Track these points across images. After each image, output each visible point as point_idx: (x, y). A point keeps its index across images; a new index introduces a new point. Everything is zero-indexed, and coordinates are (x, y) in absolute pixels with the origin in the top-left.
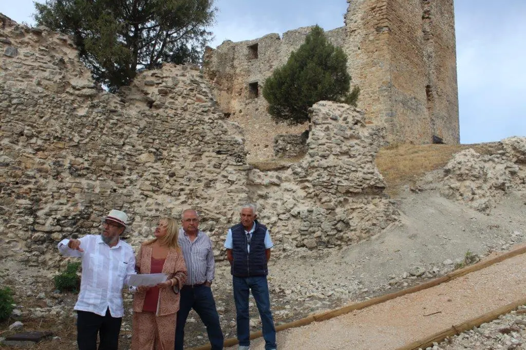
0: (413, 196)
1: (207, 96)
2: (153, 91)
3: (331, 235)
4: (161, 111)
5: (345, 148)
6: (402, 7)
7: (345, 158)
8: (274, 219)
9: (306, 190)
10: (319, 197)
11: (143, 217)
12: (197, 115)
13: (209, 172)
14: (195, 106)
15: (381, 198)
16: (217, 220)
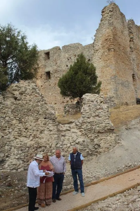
0: (127, 131)
1: (39, 94)
2: (17, 93)
3: (93, 151)
4: (20, 102)
5: (97, 114)
6: (120, 38)
7: (97, 118)
8: (69, 145)
9: (82, 132)
10: (87, 135)
11: (15, 147)
12: (35, 103)
13: (42, 127)
14: (35, 99)
15: (113, 134)
16: (46, 147)
